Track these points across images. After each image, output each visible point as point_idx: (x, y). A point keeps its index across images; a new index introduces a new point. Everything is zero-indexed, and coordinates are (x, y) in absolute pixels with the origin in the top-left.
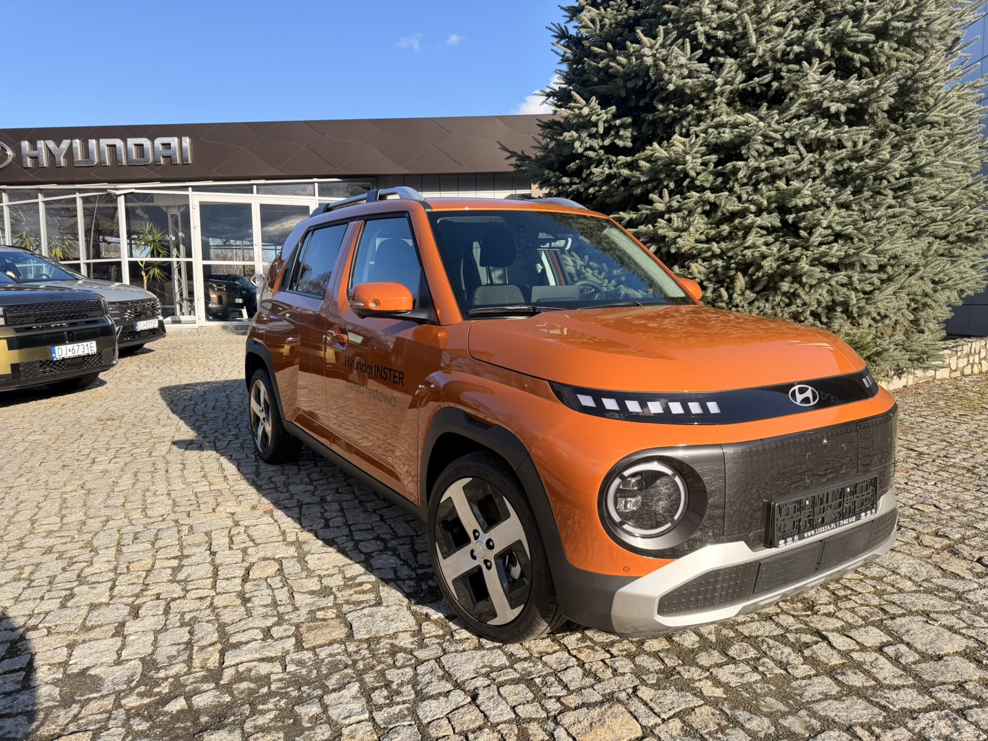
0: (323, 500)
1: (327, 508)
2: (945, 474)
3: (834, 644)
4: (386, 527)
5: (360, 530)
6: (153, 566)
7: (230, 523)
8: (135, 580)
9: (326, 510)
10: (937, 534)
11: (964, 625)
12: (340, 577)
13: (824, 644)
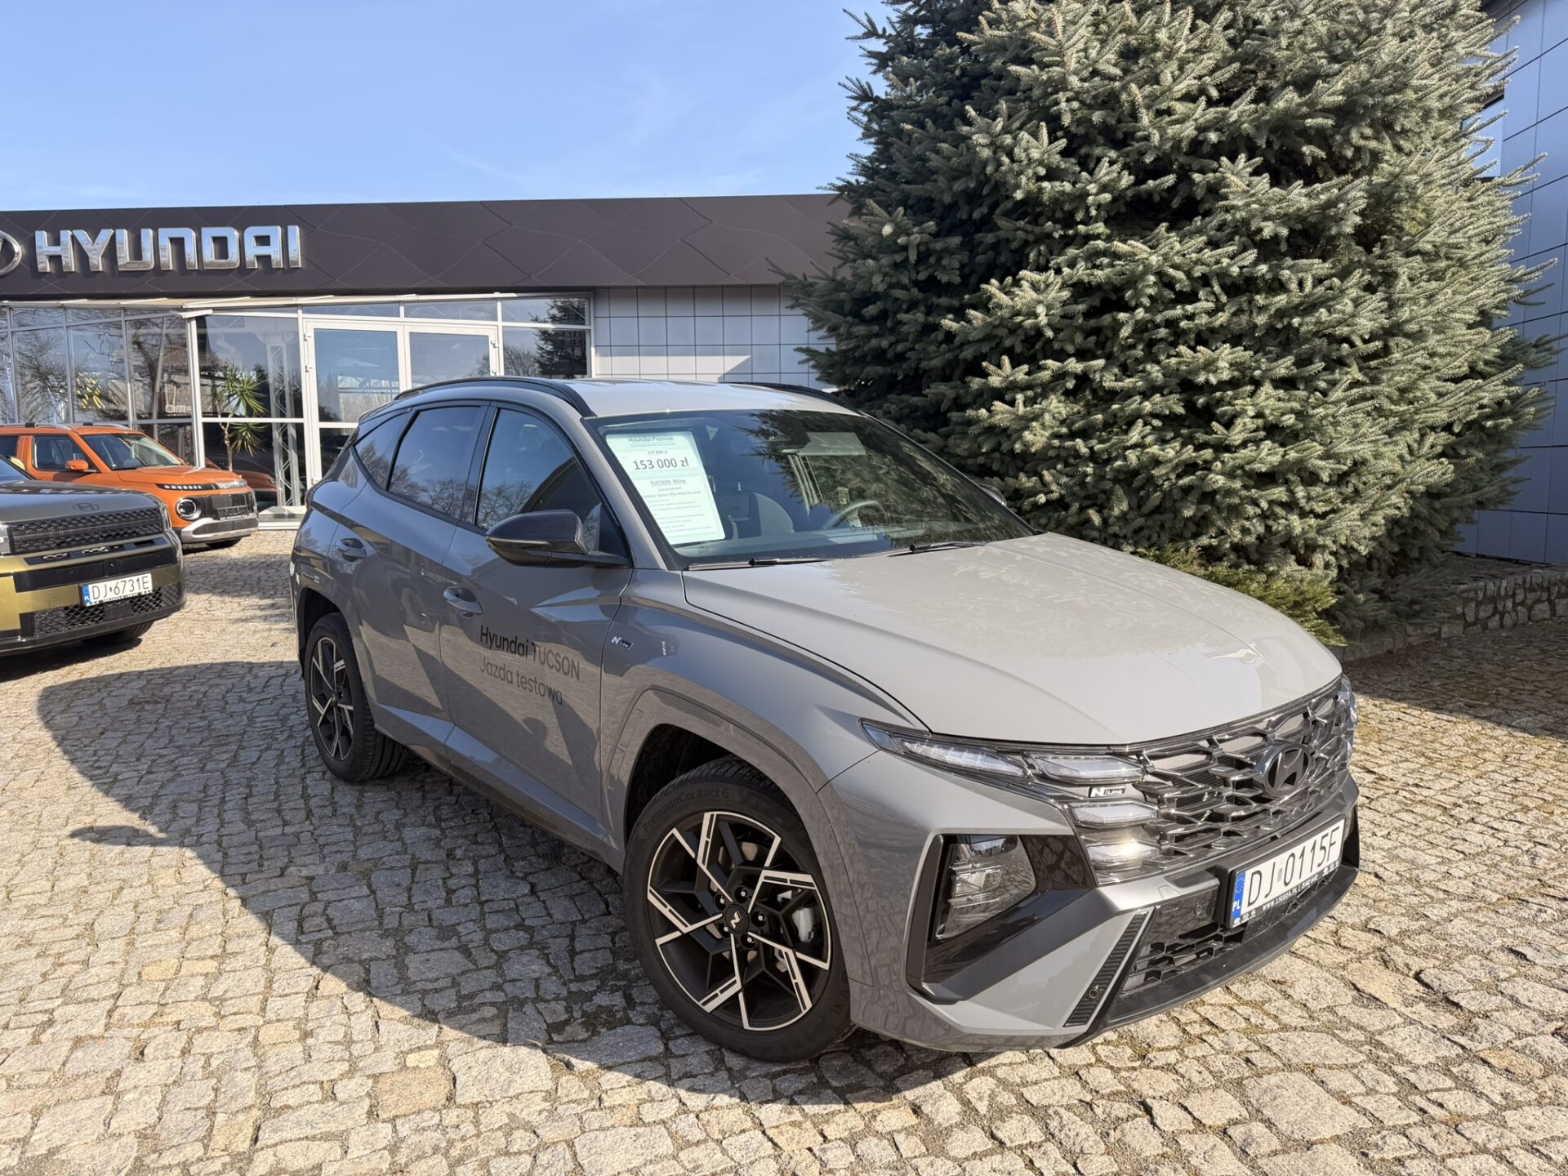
0: (450, 854)
1: (454, 870)
2: (1408, 817)
3: (1158, 1122)
4: (538, 906)
5: (497, 912)
6: (178, 971)
7: (304, 896)
8: (148, 997)
9: (452, 875)
10: (1365, 928)
11: (1362, 1089)
12: (451, 994)
13: (1146, 1120)
